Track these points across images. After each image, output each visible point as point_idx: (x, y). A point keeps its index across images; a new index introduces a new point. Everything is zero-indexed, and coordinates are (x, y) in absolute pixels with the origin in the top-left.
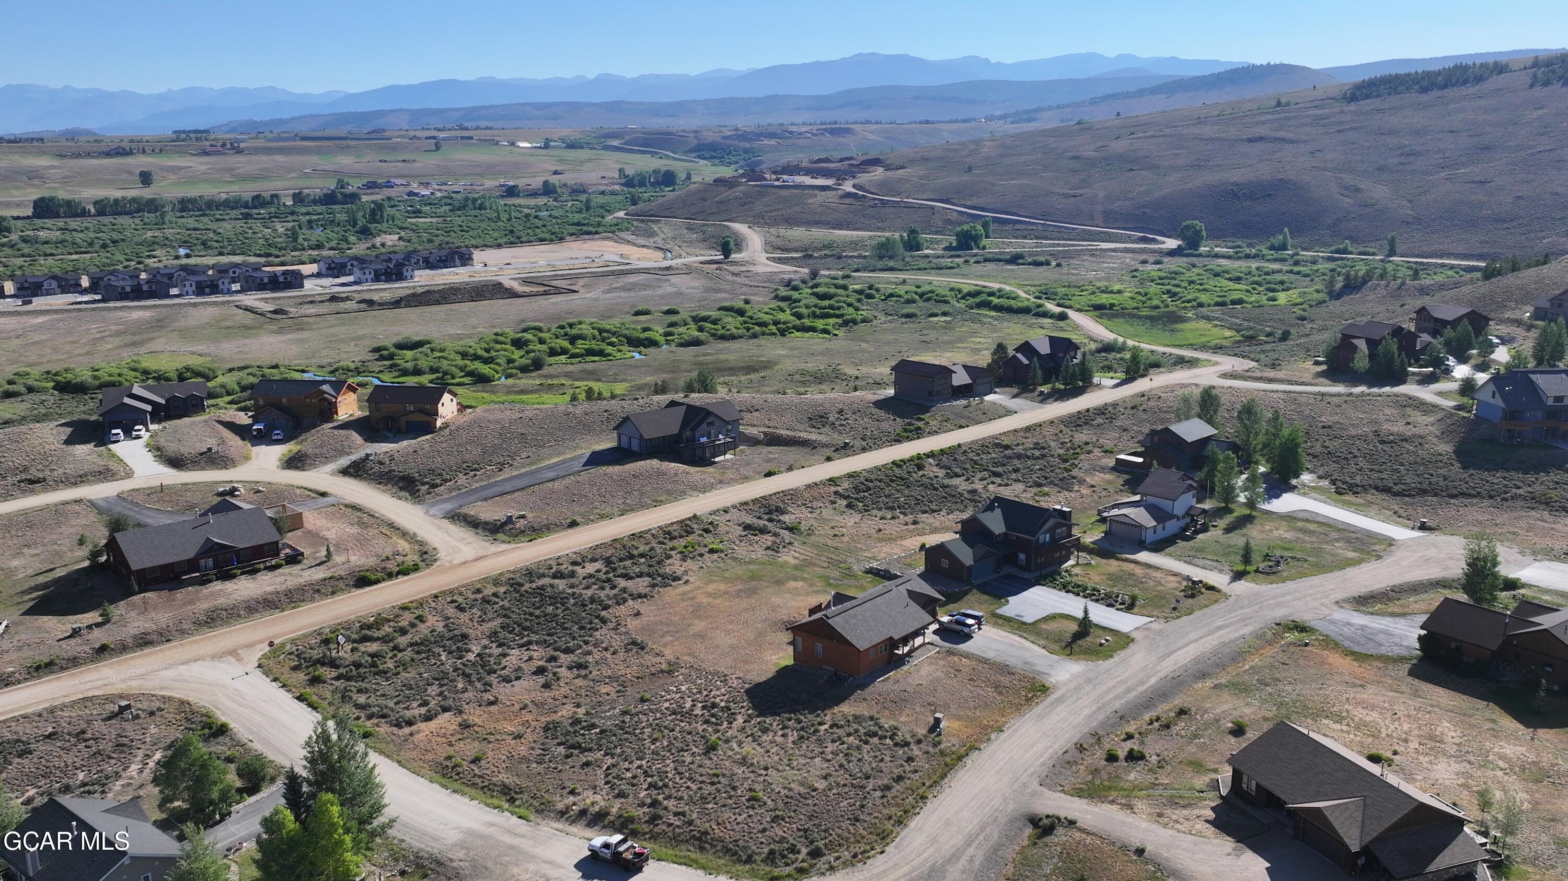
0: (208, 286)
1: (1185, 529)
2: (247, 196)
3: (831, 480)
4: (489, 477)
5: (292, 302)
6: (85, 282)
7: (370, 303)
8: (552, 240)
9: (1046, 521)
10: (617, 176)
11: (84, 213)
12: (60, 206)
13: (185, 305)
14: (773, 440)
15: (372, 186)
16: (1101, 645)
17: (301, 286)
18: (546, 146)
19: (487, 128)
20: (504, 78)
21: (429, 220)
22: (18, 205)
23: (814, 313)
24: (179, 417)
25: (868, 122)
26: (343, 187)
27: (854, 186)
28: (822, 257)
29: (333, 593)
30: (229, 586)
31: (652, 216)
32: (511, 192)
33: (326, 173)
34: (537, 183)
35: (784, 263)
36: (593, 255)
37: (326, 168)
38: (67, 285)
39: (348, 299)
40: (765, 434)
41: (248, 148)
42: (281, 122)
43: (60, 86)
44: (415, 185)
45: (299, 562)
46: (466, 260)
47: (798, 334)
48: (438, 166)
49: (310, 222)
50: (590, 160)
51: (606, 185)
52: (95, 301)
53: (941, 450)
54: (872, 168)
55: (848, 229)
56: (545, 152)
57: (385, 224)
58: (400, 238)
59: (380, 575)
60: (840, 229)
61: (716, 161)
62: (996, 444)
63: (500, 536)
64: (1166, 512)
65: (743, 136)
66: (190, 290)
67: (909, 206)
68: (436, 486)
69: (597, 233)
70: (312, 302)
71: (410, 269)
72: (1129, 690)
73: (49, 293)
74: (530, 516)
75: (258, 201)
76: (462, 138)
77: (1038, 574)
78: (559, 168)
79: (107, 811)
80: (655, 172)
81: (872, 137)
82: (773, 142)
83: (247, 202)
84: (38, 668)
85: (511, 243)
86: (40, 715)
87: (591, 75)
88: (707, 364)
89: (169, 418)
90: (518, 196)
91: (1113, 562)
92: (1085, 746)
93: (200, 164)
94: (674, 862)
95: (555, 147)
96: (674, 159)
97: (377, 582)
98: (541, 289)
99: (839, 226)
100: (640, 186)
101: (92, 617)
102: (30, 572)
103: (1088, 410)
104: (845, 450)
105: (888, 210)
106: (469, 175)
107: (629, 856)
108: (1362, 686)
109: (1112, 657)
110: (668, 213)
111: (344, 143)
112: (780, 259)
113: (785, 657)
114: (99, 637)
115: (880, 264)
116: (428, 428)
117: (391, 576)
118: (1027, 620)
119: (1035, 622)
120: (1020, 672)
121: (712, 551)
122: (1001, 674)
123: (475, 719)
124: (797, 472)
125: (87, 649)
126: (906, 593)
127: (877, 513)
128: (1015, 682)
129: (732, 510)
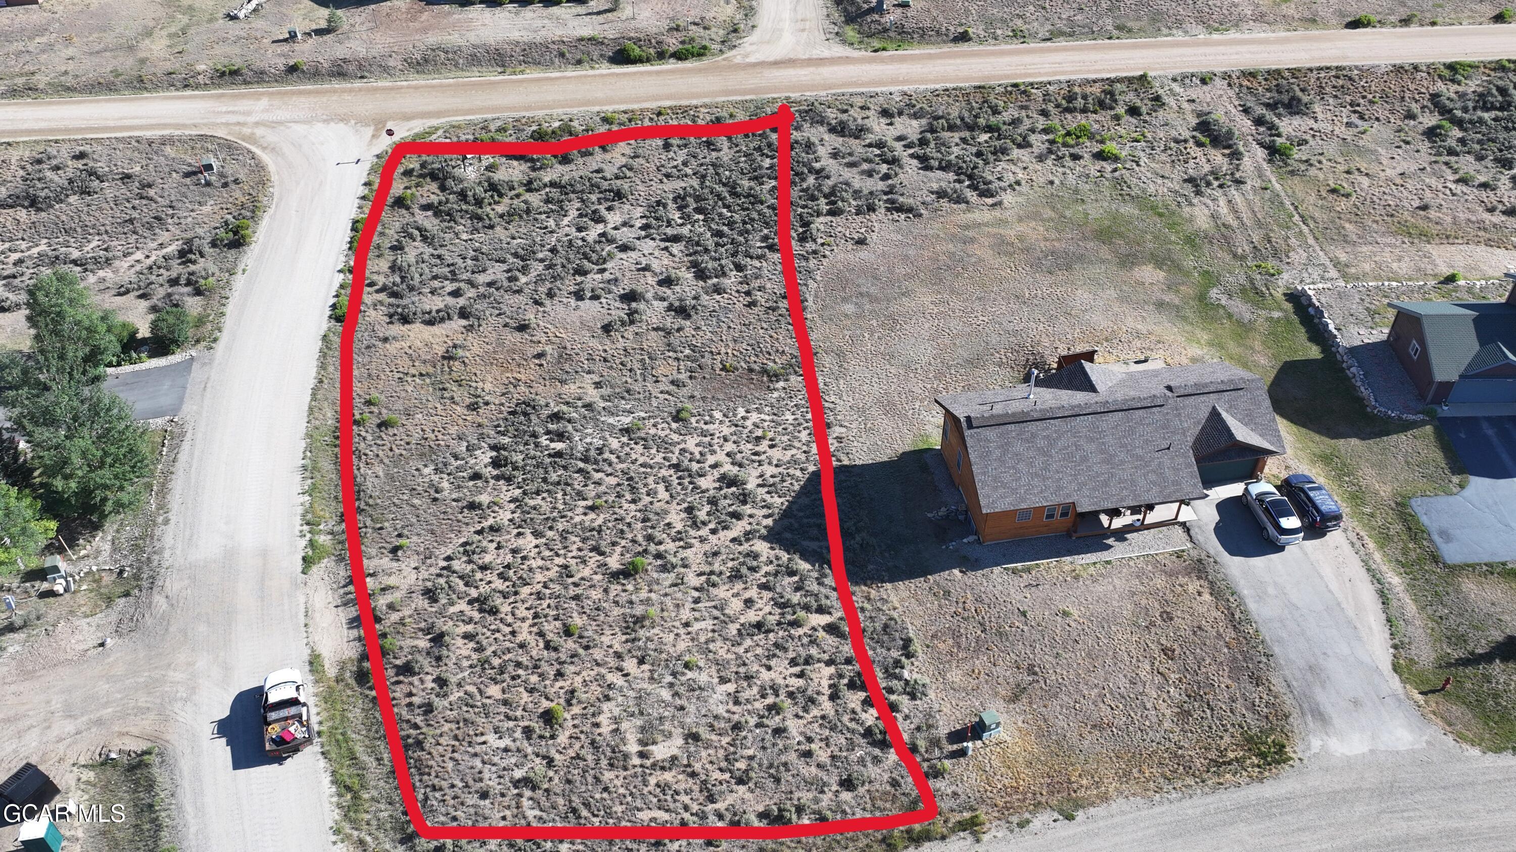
3: (1451, 66)
29: (579, 62)
30: (487, 14)
59: (646, 51)
63: (849, 31)
74: (916, 6)
84: (222, 74)
86: (151, 144)
97: (635, 61)
101: (323, 19)
114: (305, 50)
117: (661, 56)
118: (1452, 553)
119: (1463, 567)
120: (1278, 685)
121: (1100, 156)
122: (1235, 671)
123: (475, 346)
124: (1414, 29)
125: (281, 63)
126: (1204, 413)
127: (1467, 164)
128: (1239, 706)
129: (1218, 82)
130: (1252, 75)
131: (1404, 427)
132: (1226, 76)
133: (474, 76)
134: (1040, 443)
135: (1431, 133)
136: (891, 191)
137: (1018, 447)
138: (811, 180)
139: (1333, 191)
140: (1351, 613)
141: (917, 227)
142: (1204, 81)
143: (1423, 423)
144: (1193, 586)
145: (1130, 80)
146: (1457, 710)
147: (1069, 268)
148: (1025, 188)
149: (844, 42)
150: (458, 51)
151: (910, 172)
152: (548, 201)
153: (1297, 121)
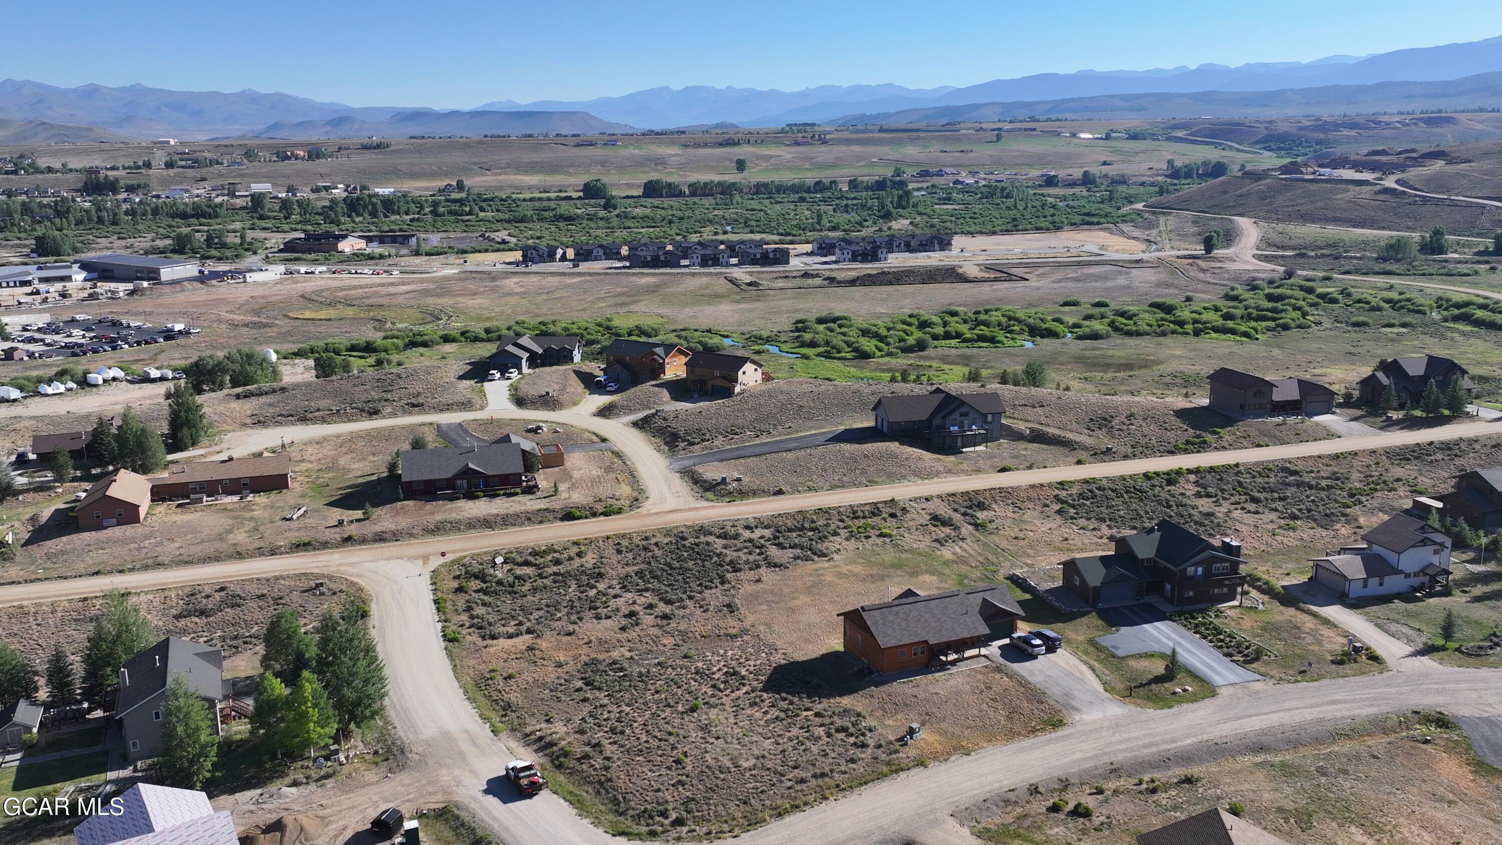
0: (711, 259)
1: (1420, 588)
2: (810, 182)
3: (1061, 483)
4: (744, 441)
5: (771, 276)
6: (625, 251)
7: (831, 280)
8: (1048, 229)
9: (1200, 552)
10: (1165, 167)
11: (681, 194)
12: (663, 187)
13: (687, 274)
14: (1038, 437)
15: (924, 174)
16: (1174, 693)
17: (787, 262)
18: (1108, 137)
19: (1058, 120)
20: (1103, 70)
21: (956, 207)
22: (630, 186)
23: (1249, 314)
24: (551, 365)
25: (1481, 110)
26: (898, 175)
27: (1397, 182)
28: (1317, 257)
29: (541, 522)
30: (470, 504)
31: (1167, 208)
32: (1050, 181)
33: (888, 162)
34: (1077, 173)
35: (1269, 261)
36: (1071, 244)
37: (891, 157)
38: (611, 253)
39: (817, 276)
40: (1032, 430)
41: (832, 139)
42: (887, 116)
43: (723, 86)
44: (964, 174)
45: (534, 493)
46: (945, 245)
47: (1214, 335)
48: (991, 156)
49: (846, 206)
50: (1145, 151)
51: (1150, 176)
52: (624, 267)
53: (1211, 468)
54: (1432, 162)
55: (1371, 227)
56: (1108, 143)
57: (909, 210)
58: (911, 223)
59: (584, 513)
60: (1362, 227)
61: (1283, 153)
62: (1287, 469)
63: (709, 495)
64: (1391, 567)
65: (1322, 126)
66: (697, 261)
67: (1454, 204)
68: (693, 444)
69: (1098, 223)
70: (786, 277)
71: (884, 251)
72: (1150, 745)
73: (597, 259)
74: (746, 480)
75: (819, 186)
76: (1026, 130)
77: (1179, 609)
78: (1108, 159)
79: (197, 654)
80: (1205, 164)
81: (1479, 127)
82: (1353, 133)
83: (809, 187)
84: (298, 546)
85: (1007, 231)
86: (268, 580)
87: (1193, 66)
88: (1089, 358)
89: (543, 365)
90: (1056, 185)
91: (1291, 611)
92: (1041, 789)
93: (786, 153)
94: (564, 798)
95: (1117, 138)
96: (1238, 150)
97: (579, 518)
98: (998, 275)
99: (1362, 224)
100: (1186, 178)
101: (359, 514)
102: (360, 473)
103: (1431, 443)
104: (1107, 454)
105: (1429, 208)
106: (1017, 165)
107: (524, 782)
108: (1450, 803)
109: (1170, 707)
110: (1183, 206)
111: (915, 134)
112: (1267, 256)
113: (837, 644)
114: (353, 530)
115: (1378, 267)
116: (727, 393)
117: (594, 515)
118: (1120, 653)
119: (1127, 657)
120: (1051, 702)
121: (881, 535)
122: (1029, 700)
123: (543, 644)
124: (1035, 471)
125: (338, 537)
126: (980, 601)
127: (1083, 522)
128: (1036, 711)
129: (935, 500)
130: (954, 495)
131: (1083, 615)
132: (939, 496)
133: (474, 533)
134: (901, 615)
135: (1059, 512)
136: (766, 559)
137: (891, 618)
138: (715, 559)
139: (1016, 538)
140: (1078, 675)
141: (788, 573)
142: (927, 500)
143: (1091, 612)
144: (998, 676)
145: (885, 502)
146: (1139, 701)
147: (882, 580)
148: (842, 552)
149: (707, 500)
150: (459, 522)
151: (773, 551)
152: (555, 582)
153: (985, 513)
